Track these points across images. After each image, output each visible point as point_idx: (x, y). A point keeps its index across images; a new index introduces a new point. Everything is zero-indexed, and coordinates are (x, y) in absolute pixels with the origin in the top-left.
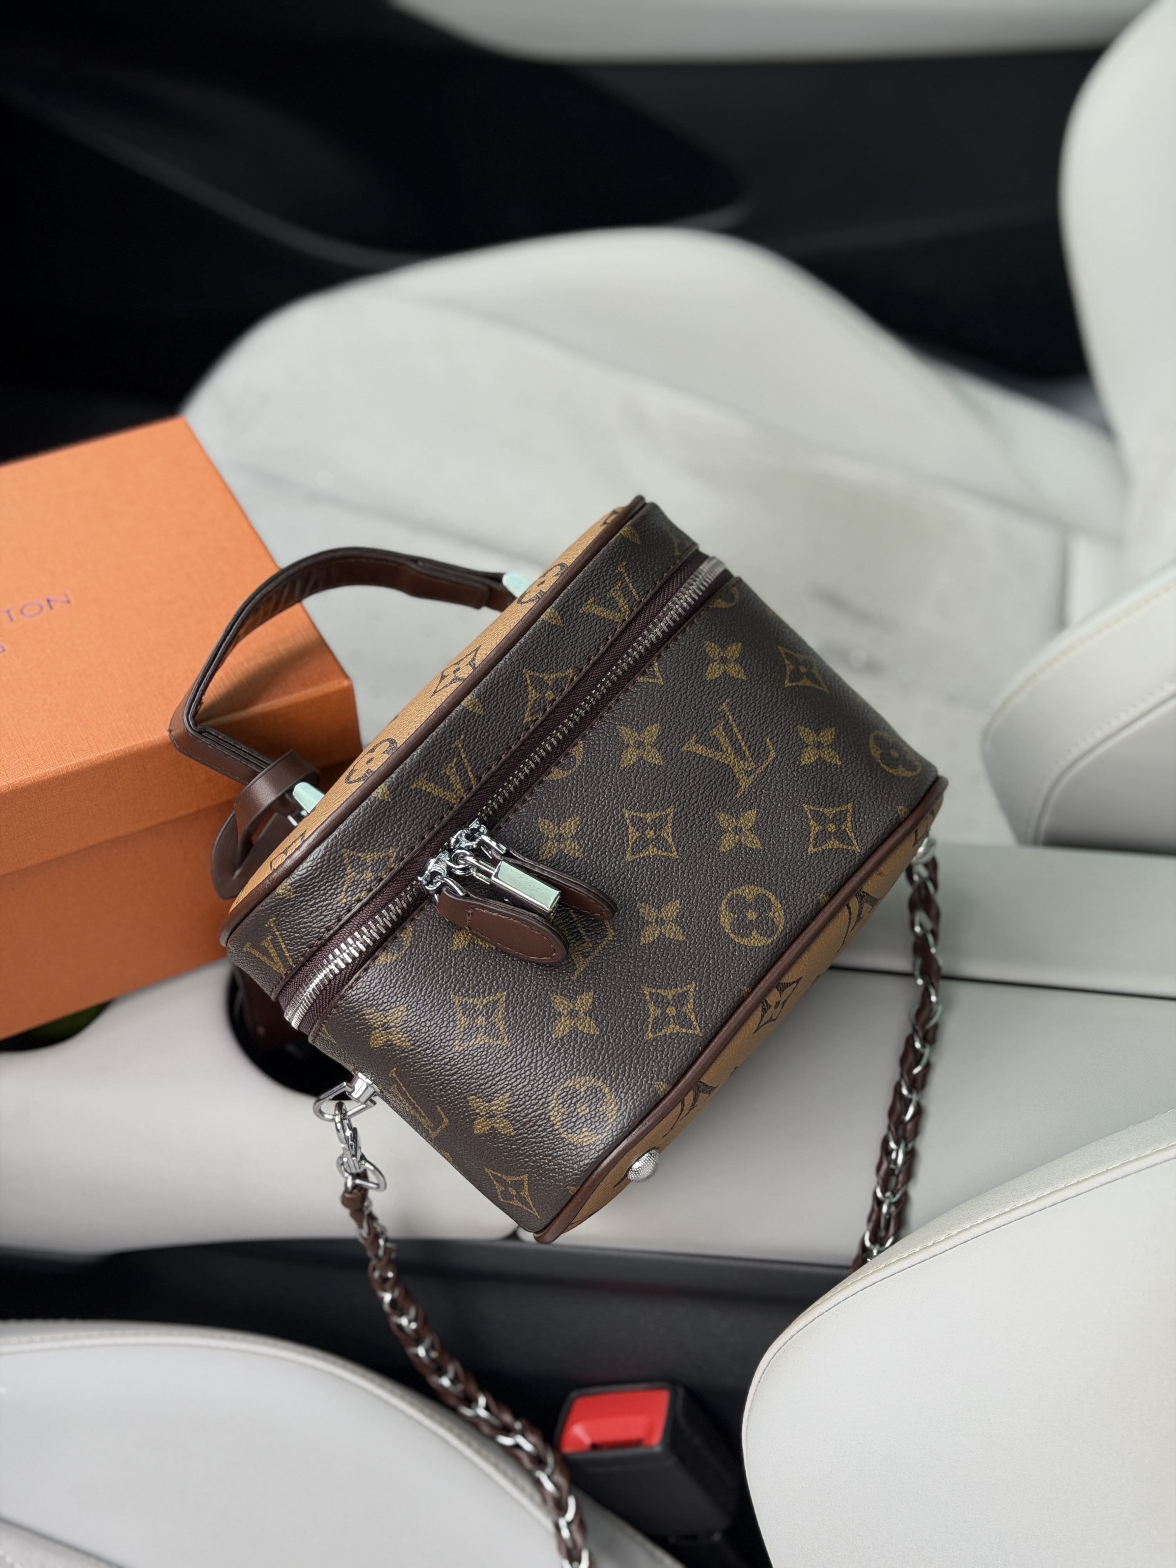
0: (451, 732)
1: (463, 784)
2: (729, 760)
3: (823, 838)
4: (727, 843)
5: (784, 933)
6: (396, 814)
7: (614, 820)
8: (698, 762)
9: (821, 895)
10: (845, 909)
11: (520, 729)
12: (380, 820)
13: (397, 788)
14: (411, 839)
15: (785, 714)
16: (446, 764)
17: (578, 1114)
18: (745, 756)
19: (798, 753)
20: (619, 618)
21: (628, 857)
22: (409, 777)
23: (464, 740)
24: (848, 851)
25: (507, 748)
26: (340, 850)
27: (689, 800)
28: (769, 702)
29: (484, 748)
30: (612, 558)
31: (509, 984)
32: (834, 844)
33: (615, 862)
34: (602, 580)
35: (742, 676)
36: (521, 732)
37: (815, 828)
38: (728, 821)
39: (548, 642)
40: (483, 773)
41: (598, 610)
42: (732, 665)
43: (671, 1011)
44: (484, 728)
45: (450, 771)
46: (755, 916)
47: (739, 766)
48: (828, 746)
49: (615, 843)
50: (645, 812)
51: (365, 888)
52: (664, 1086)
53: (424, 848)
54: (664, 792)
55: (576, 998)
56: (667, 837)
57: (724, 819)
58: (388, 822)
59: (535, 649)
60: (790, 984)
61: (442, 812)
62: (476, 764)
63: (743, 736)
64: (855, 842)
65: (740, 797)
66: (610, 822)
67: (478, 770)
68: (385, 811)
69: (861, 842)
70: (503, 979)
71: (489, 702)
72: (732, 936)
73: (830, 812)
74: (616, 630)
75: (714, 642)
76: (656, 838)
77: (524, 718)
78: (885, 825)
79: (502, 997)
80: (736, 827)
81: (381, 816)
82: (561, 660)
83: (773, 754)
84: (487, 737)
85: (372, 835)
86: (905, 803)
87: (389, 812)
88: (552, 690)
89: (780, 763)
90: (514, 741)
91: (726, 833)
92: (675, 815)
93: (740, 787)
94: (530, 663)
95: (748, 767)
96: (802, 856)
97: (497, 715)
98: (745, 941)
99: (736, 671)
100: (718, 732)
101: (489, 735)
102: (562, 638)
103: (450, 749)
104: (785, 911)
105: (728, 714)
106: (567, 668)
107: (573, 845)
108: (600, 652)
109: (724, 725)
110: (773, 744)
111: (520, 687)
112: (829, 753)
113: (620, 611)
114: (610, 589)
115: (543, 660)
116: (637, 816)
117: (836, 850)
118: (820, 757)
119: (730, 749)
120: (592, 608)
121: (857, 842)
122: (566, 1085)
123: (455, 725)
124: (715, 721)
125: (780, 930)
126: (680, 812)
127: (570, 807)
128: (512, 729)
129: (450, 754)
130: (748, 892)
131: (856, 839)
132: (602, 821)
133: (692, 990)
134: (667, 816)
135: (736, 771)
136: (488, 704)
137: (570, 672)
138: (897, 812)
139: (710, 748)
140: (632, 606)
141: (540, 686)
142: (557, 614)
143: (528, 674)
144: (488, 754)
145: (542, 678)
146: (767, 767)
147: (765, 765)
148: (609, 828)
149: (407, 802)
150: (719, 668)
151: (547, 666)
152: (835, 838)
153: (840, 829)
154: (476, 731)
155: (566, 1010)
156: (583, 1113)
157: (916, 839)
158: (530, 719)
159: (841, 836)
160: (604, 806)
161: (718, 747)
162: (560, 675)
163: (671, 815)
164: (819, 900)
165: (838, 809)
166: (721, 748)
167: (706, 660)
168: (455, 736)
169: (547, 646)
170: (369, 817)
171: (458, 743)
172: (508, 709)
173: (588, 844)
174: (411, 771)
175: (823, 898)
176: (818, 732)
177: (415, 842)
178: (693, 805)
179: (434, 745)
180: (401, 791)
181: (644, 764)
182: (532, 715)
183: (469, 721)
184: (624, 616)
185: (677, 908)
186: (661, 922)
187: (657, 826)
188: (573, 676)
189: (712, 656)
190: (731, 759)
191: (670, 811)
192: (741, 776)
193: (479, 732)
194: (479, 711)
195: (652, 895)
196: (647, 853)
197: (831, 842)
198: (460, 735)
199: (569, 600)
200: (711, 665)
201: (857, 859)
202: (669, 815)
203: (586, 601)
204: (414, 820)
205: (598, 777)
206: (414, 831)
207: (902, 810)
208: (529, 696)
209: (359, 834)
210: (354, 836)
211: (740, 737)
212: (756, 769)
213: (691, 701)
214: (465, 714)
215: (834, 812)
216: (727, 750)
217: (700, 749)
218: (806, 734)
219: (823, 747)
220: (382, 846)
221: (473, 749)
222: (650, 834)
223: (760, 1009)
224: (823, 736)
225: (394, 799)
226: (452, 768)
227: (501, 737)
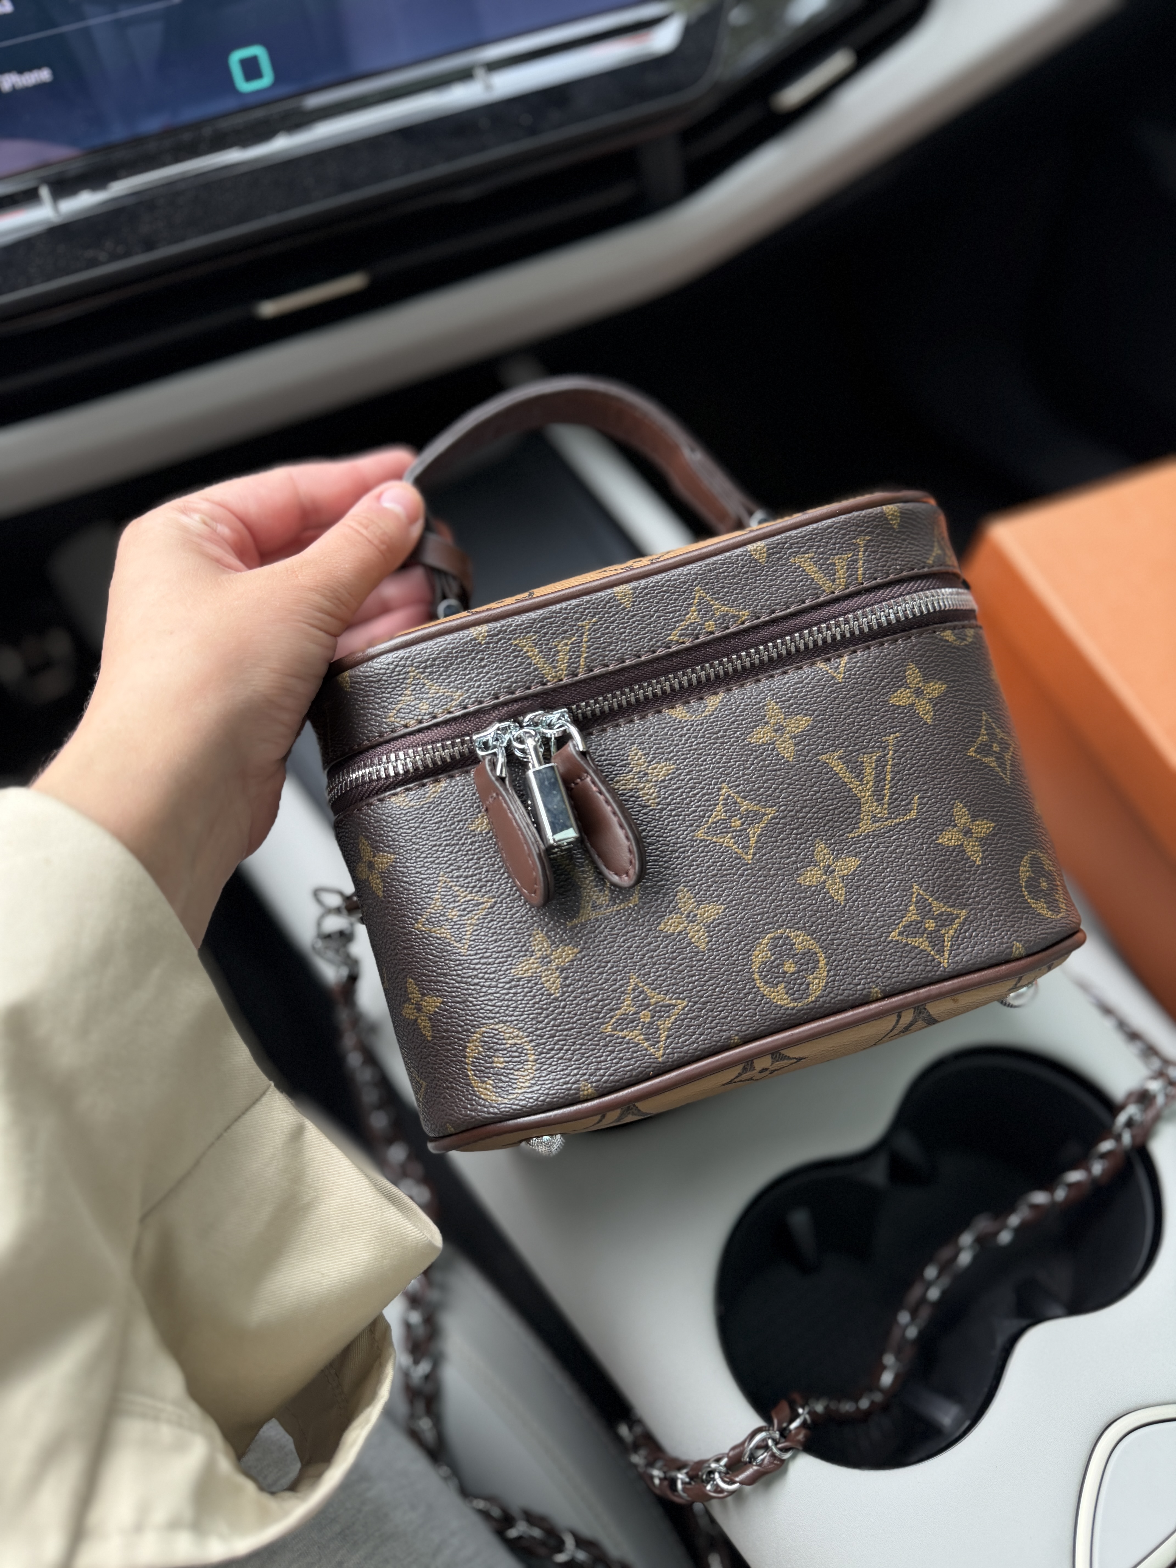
0: (585, 609)
1: (569, 666)
2: (863, 794)
3: (914, 929)
4: (811, 877)
5: (812, 1005)
6: (482, 660)
7: (708, 789)
8: (829, 780)
9: (876, 989)
10: (894, 1018)
11: (659, 644)
12: (462, 657)
13: (498, 635)
14: (483, 692)
15: (950, 781)
16: (563, 638)
17: (493, 1062)
18: (883, 799)
19: (940, 828)
20: (829, 587)
21: (700, 834)
22: (516, 630)
23: (595, 624)
24: (934, 960)
25: (635, 655)
26: (408, 666)
27: (797, 812)
28: (941, 760)
29: (611, 643)
30: (858, 525)
31: (502, 893)
32: (922, 943)
33: (684, 831)
34: (833, 541)
35: (928, 719)
36: (659, 647)
37: (912, 915)
38: (825, 855)
39: (739, 573)
40: (596, 667)
41: (811, 569)
42: (925, 701)
43: (645, 1016)
44: (622, 623)
45: (563, 648)
46: (792, 970)
47: (869, 806)
48: (977, 838)
49: (695, 811)
50: (744, 798)
51: (416, 718)
52: (590, 1090)
53: (495, 707)
54: (776, 789)
55: (558, 946)
56: (751, 835)
57: (822, 851)
58: (469, 663)
59: (721, 573)
60: (789, 1058)
61: (531, 683)
62: (594, 654)
63: (893, 779)
64: (946, 954)
65: (853, 838)
66: (703, 788)
67: (593, 661)
68: (473, 650)
69: (955, 957)
70: (500, 885)
71: (643, 600)
72: (756, 976)
73: (938, 907)
74: (818, 597)
75: (920, 668)
76: (740, 831)
77: (670, 635)
78: (991, 955)
79: (487, 902)
80: (829, 866)
81: (465, 653)
82: (742, 598)
83: (913, 814)
84: (621, 634)
85: (447, 667)
86: (1025, 943)
87: (476, 653)
88: (715, 621)
89: (915, 827)
90: (647, 652)
91: (815, 866)
92: (773, 818)
93: (859, 828)
94: (707, 584)
95: (879, 813)
96: (881, 937)
97: (644, 617)
98: (765, 990)
99: (925, 710)
100: (869, 762)
101: (624, 632)
102: (757, 576)
103: (575, 625)
104: (827, 983)
105: (890, 747)
106: (744, 609)
107: (652, 791)
108: (789, 611)
109: (879, 756)
110: (920, 805)
111: (683, 602)
112: (974, 846)
113: (834, 581)
114: (837, 554)
115: (723, 587)
116: (733, 797)
117: (922, 951)
118: (962, 844)
119: (871, 784)
120: (806, 563)
121: (949, 955)
122: (497, 1027)
123: (593, 604)
124: (873, 747)
125: (810, 999)
126: (781, 819)
127: (672, 751)
128: (651, 639)
129: (573, 630)
130: (801, 941)
131: (951, 951)
132: (695, 783)
133: (680, 1007)
134: (765, 814)
135: (864, 809)
136: (640, 602)
137: (745, 614)
138: (1012, 947)
139: (851, 772)
140: (850, 584)
141: (706, 611)
142: (765, 549)
143: (699, 592)
144: (612, 651)
145: (712, 606)
146: (900, 823)
147: (897, 821)
148: (698, 793)
149: (499, 654)
150: (909, 698)
151: (725, 596)
152: (927, 938)
153: (939, 930)
154: (613, 622)
155: (540, 953)
156: (499, 1065)
157: (1016, 985)
158: (676, 638)
159: (936, 940)
160: (706, 770)
161: (860, 776)
162: (733, 611)
163: (770, 816)
164: (870, 992)
165: (949, 910)
166: (863, 778)
167: (900, 682)
168: (587, 615)
169: (735, 576)
170: (453, 648)
171: (587, 624)
172: (659, 617)
173: (668, 798)
174: (521, 625)
175: (876, 992)
176: (974, 818)
177: (486, 697)
178: (798, 819)
179: (560, 612)
180: (500, 640)
181: (773, 750)
182: (680, 636)
183: (611, 607)
184: (835, 589)
185: (718, 913)
186: (692, 918)
187: (751, 818)
188: (747, 620)
189: (908, 681)
190: (864, 792)
191: (771, 812)
192: (866, 818)
193: (615, 624)
194: (626, 603)
195: (701, 885)
196: (722, 840)
197: (921, 940)
198: (593, 617)
199: (786, 543)
200: (902, 689)
201: (938, 973)
202: (767, 814)
203: (804, 553)
204: (497, 674)
205: (717, 738)
206: (491, 685)
207: (1018, 948)
208: (688, 616)
209: (434, 660)
210: (428, 660)
211: (889, 777)
212: (887, 819)
213: (859, 715)
214: (610, 599)
215: (943, 909)
216: (867, 783)
217: (839, 768)
218: (961, 813)
219: (971, 837)
220: (452, 684)
221: (600, 637)
222: (736, 823)
223: (741, 1066)
224: (978, 825)
225: (489, 643)
226: (566, 644)
227: (635, 641)
